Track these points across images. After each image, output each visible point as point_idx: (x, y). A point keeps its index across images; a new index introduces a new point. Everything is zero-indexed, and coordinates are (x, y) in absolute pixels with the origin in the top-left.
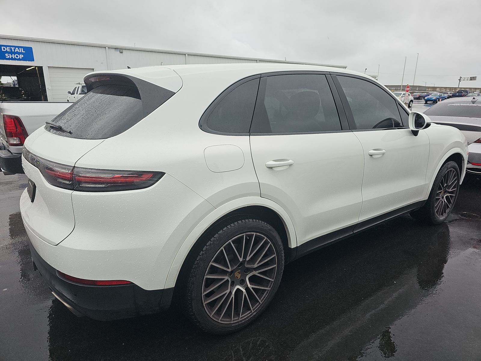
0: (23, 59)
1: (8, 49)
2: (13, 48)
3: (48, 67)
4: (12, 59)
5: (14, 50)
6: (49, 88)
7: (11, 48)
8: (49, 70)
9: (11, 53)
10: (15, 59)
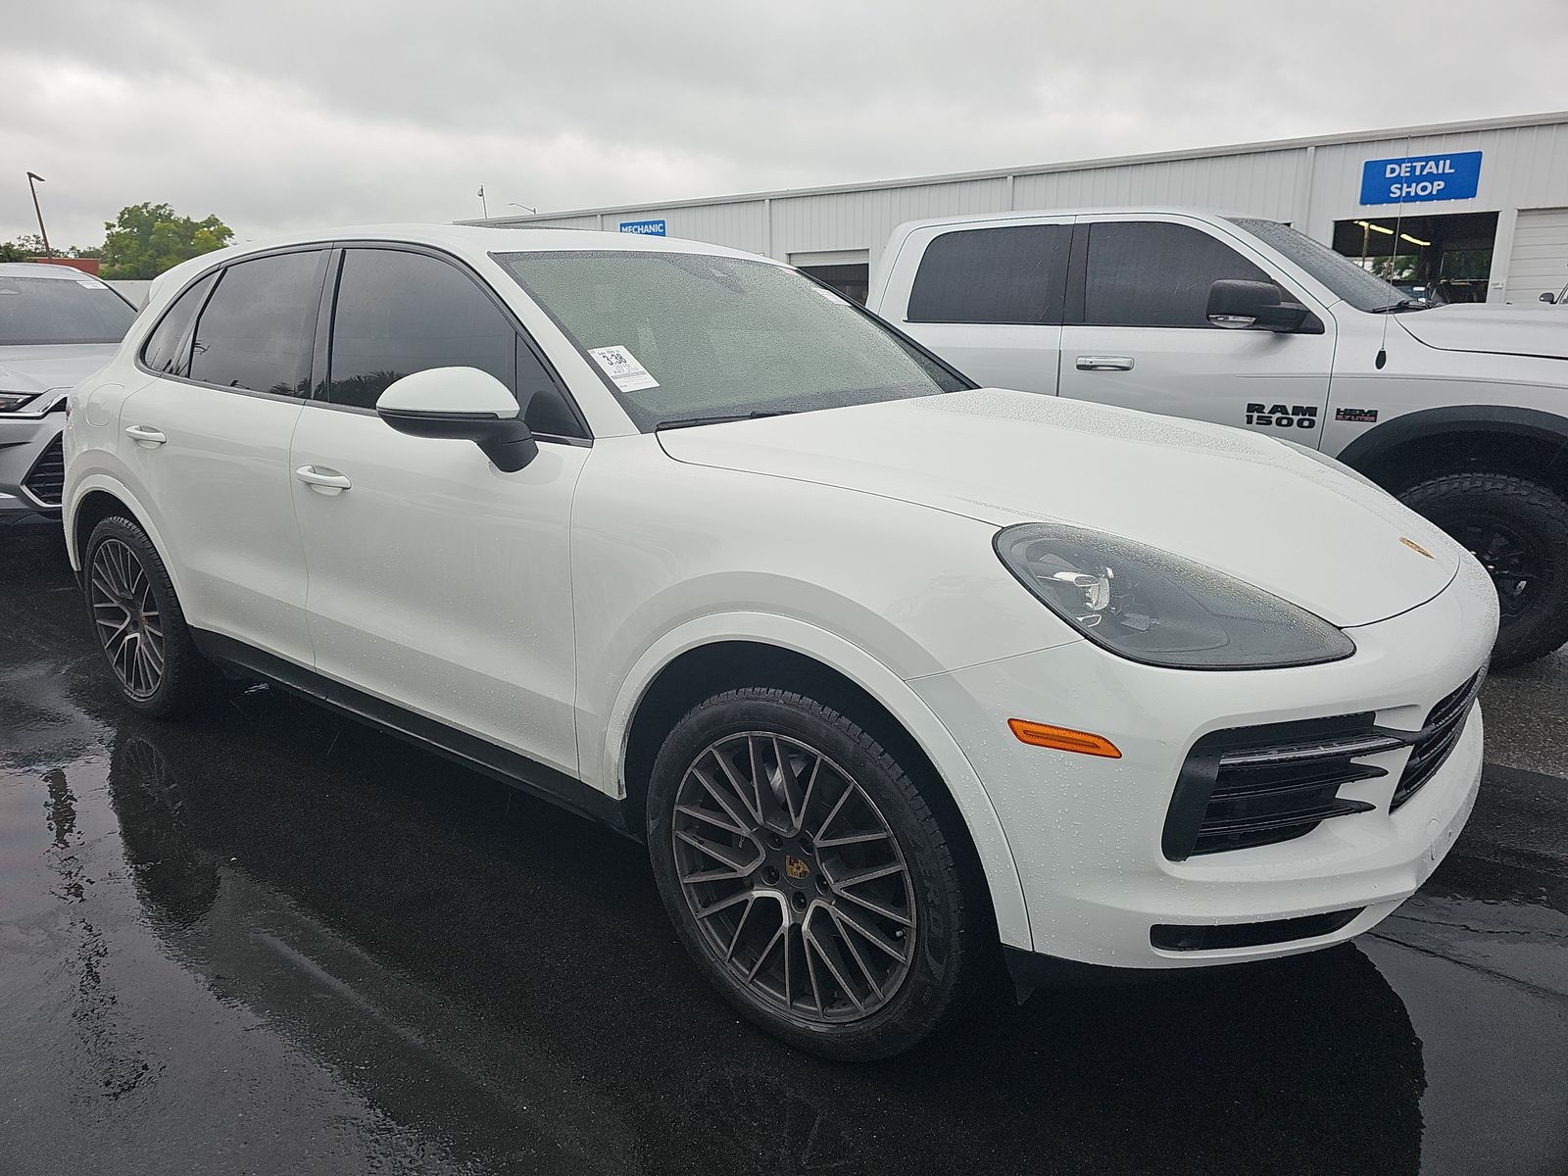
0: (1441, 196)
1: (1404, 171)
2: (1418, 165)
3: (1519, 210)
4: (1409, 199)
5: (1423, 168)
6: (1498, 284)
7: (1414, 164)
8: (1517, 220)
9: (1413, 179)
10: (1417, 198)
